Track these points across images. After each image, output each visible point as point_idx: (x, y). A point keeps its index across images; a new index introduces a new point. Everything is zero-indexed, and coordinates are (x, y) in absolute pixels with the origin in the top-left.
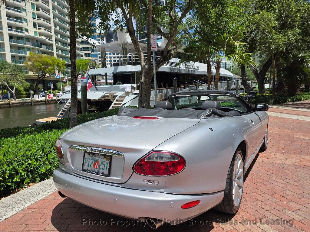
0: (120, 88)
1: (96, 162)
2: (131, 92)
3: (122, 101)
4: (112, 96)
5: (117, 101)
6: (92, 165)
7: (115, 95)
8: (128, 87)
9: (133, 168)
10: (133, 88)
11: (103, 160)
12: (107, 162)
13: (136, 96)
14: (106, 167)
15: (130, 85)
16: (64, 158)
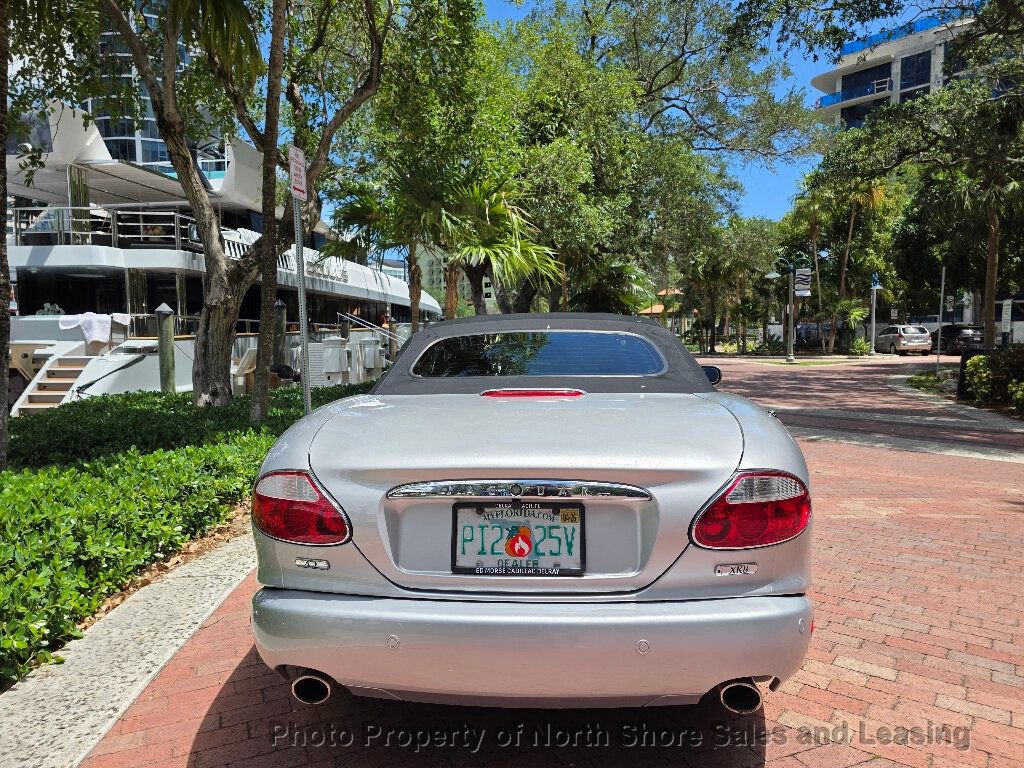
0: (62, 327)
1: (516, 533)
2: (111, 344)
3: (76, 374)
4: (26, 356)
5: (51, 374)
6: (501, 547)
7: (38, 352)
8: (96, 325)
9: (689, 534)
10: (116, 327)
11: (547, 523)
12: (569, 525)
13: (133, 357)
14: (570, 545)
15: (106, 317)
16: (350, 540)
